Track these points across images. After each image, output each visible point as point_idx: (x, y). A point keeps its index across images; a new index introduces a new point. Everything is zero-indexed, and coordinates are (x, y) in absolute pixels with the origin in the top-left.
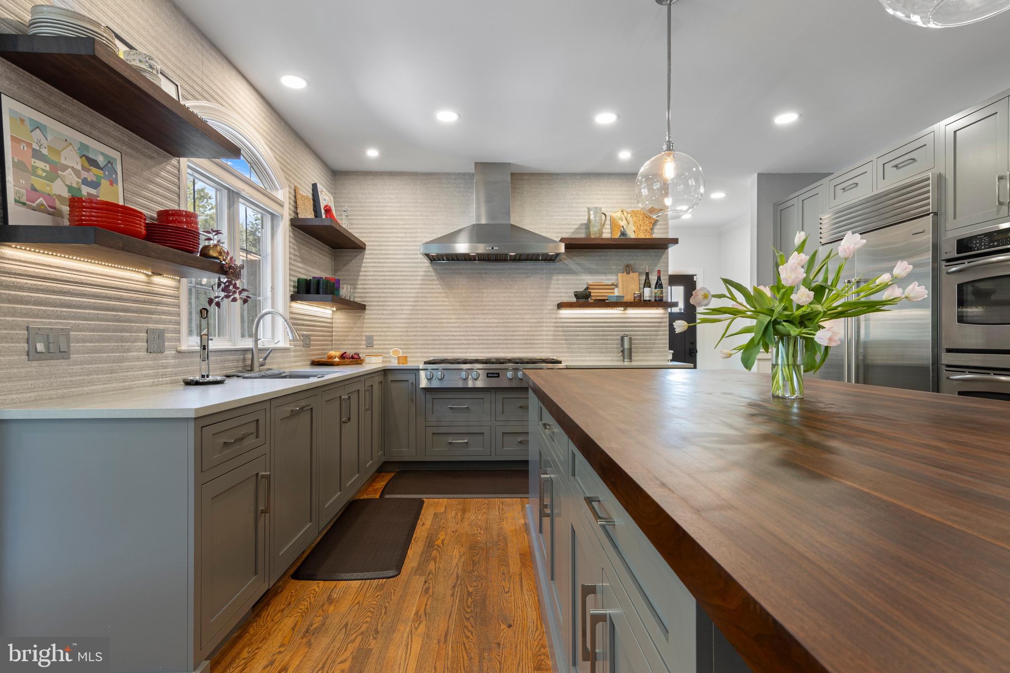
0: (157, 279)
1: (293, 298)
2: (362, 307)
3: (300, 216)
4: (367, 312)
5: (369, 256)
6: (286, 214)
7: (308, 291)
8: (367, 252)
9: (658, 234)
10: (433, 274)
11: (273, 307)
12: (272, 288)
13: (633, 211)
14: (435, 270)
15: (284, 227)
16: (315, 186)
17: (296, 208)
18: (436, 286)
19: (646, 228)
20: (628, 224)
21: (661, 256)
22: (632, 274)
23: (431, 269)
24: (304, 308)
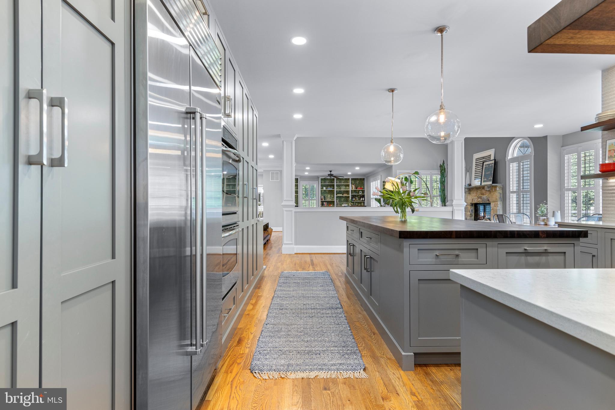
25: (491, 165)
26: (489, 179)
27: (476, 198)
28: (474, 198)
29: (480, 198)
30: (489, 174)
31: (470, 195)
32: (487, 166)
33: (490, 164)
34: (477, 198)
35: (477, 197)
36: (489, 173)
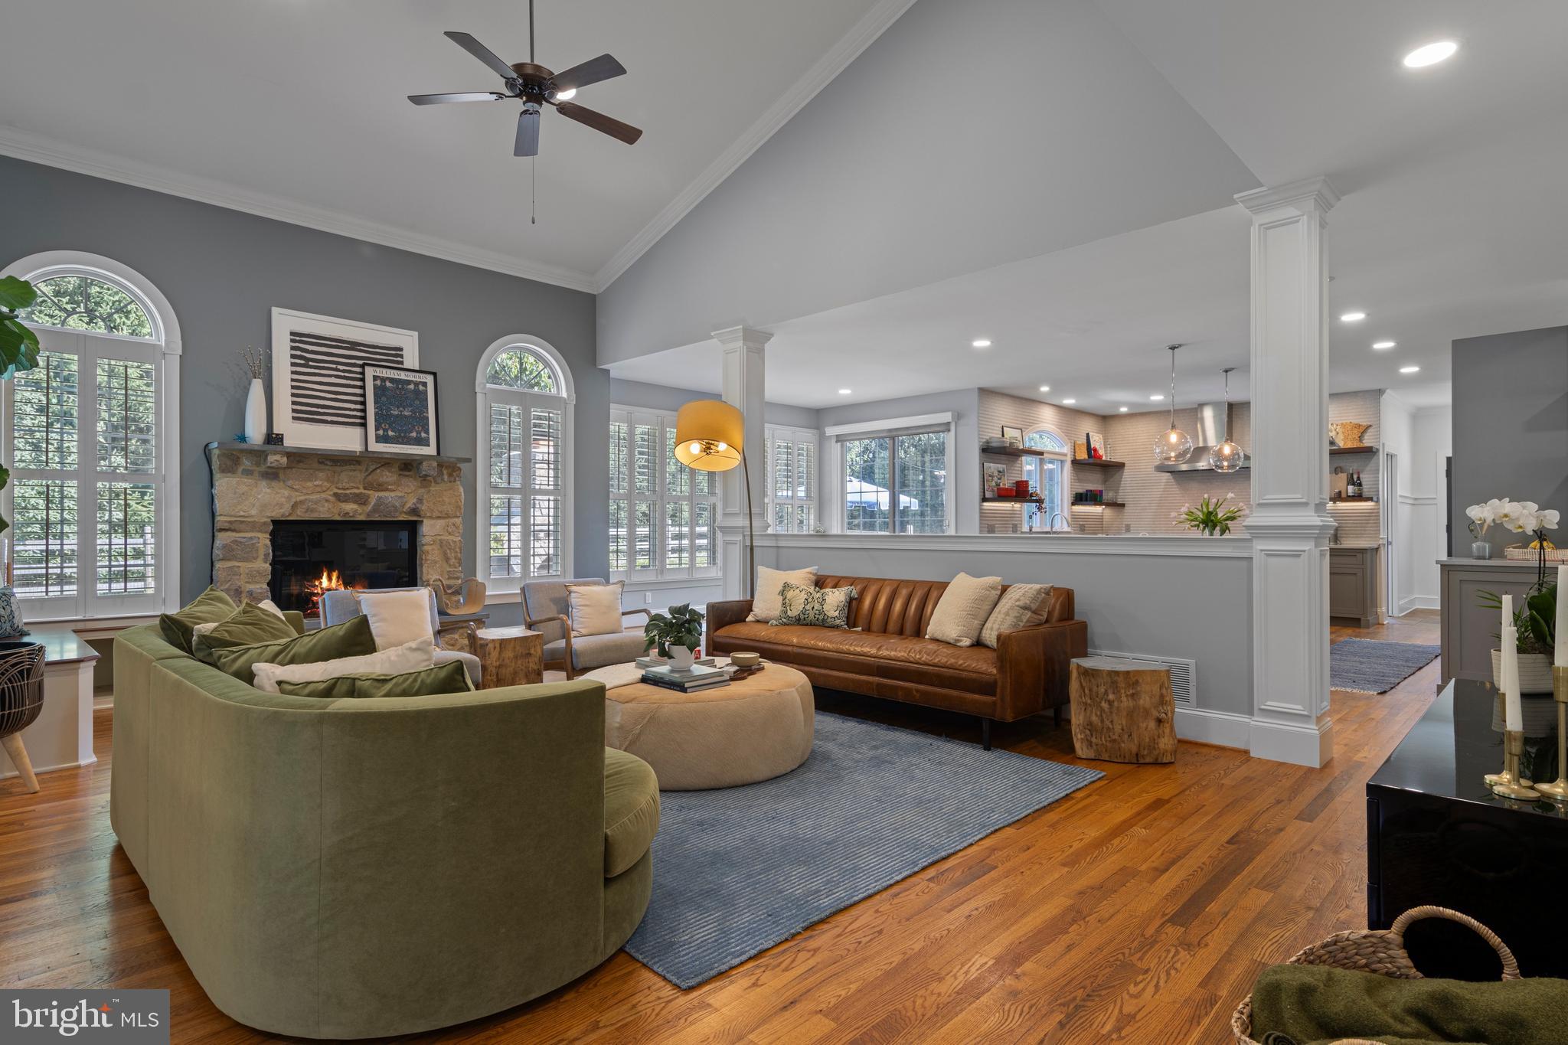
0: (1015, 505)
1: (1073, 504)
2: (1123, 505)
3: (1077, 458)
4: (1126, 508)
5: (1127, 472)
6: (1069, 459)
7: (1081, 500)
8: (1126, 468)
9: (1368, 442)
10: (1173, 481)
11: (1061, 512)
12: (1062, 500)
13: (1342, 424)
14: (1174, 478)
15: (1068, 466)
16: (1088, 434)
17: (1075, 453)
18: (1175, 489)
19: (1354, 436)
20: (1338, 433)
21: (1372, 458)
22: (1340, 475)
23: (1171, 477)
24: (1080, 509)
25: (412, 387)
26: (414, 434)
27: (327, 501)
28: (314, 497)
29: (361, 500)
30: (406, 416)
31: (274, 484)
32: (388, 384)
33: (409, 382)
34: (332, 499)
35: (335, 494)
36: (406, 413)
